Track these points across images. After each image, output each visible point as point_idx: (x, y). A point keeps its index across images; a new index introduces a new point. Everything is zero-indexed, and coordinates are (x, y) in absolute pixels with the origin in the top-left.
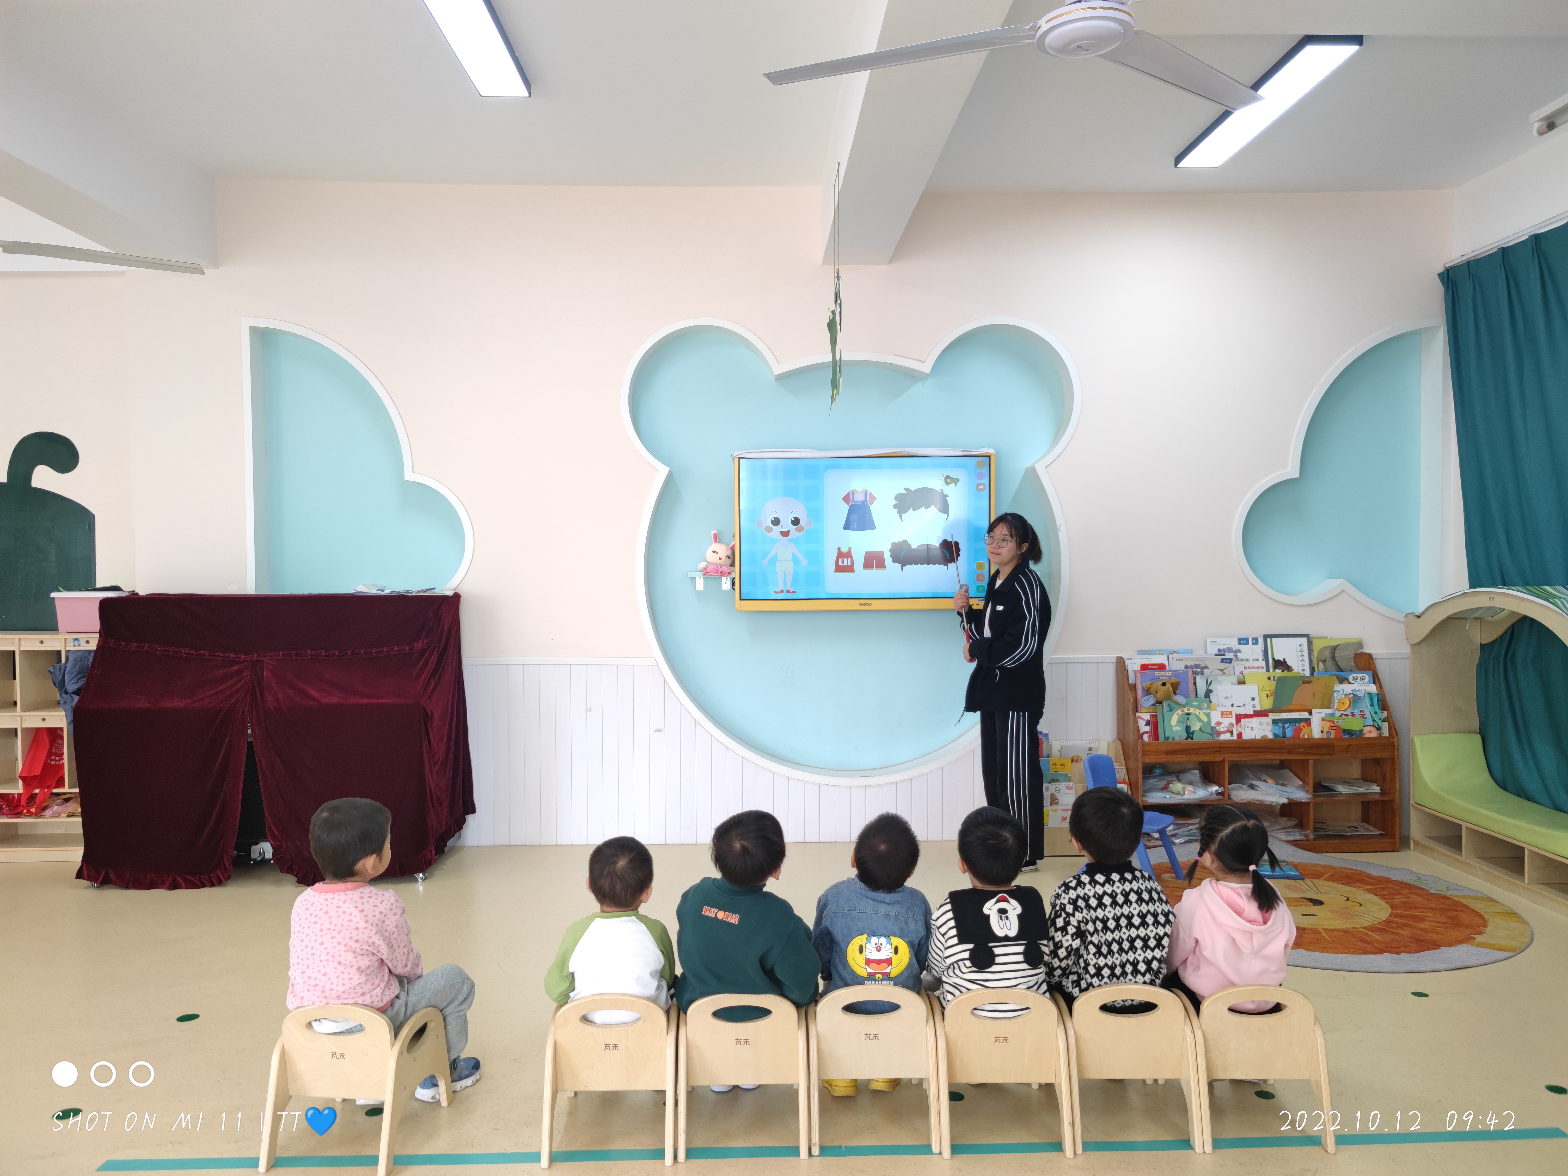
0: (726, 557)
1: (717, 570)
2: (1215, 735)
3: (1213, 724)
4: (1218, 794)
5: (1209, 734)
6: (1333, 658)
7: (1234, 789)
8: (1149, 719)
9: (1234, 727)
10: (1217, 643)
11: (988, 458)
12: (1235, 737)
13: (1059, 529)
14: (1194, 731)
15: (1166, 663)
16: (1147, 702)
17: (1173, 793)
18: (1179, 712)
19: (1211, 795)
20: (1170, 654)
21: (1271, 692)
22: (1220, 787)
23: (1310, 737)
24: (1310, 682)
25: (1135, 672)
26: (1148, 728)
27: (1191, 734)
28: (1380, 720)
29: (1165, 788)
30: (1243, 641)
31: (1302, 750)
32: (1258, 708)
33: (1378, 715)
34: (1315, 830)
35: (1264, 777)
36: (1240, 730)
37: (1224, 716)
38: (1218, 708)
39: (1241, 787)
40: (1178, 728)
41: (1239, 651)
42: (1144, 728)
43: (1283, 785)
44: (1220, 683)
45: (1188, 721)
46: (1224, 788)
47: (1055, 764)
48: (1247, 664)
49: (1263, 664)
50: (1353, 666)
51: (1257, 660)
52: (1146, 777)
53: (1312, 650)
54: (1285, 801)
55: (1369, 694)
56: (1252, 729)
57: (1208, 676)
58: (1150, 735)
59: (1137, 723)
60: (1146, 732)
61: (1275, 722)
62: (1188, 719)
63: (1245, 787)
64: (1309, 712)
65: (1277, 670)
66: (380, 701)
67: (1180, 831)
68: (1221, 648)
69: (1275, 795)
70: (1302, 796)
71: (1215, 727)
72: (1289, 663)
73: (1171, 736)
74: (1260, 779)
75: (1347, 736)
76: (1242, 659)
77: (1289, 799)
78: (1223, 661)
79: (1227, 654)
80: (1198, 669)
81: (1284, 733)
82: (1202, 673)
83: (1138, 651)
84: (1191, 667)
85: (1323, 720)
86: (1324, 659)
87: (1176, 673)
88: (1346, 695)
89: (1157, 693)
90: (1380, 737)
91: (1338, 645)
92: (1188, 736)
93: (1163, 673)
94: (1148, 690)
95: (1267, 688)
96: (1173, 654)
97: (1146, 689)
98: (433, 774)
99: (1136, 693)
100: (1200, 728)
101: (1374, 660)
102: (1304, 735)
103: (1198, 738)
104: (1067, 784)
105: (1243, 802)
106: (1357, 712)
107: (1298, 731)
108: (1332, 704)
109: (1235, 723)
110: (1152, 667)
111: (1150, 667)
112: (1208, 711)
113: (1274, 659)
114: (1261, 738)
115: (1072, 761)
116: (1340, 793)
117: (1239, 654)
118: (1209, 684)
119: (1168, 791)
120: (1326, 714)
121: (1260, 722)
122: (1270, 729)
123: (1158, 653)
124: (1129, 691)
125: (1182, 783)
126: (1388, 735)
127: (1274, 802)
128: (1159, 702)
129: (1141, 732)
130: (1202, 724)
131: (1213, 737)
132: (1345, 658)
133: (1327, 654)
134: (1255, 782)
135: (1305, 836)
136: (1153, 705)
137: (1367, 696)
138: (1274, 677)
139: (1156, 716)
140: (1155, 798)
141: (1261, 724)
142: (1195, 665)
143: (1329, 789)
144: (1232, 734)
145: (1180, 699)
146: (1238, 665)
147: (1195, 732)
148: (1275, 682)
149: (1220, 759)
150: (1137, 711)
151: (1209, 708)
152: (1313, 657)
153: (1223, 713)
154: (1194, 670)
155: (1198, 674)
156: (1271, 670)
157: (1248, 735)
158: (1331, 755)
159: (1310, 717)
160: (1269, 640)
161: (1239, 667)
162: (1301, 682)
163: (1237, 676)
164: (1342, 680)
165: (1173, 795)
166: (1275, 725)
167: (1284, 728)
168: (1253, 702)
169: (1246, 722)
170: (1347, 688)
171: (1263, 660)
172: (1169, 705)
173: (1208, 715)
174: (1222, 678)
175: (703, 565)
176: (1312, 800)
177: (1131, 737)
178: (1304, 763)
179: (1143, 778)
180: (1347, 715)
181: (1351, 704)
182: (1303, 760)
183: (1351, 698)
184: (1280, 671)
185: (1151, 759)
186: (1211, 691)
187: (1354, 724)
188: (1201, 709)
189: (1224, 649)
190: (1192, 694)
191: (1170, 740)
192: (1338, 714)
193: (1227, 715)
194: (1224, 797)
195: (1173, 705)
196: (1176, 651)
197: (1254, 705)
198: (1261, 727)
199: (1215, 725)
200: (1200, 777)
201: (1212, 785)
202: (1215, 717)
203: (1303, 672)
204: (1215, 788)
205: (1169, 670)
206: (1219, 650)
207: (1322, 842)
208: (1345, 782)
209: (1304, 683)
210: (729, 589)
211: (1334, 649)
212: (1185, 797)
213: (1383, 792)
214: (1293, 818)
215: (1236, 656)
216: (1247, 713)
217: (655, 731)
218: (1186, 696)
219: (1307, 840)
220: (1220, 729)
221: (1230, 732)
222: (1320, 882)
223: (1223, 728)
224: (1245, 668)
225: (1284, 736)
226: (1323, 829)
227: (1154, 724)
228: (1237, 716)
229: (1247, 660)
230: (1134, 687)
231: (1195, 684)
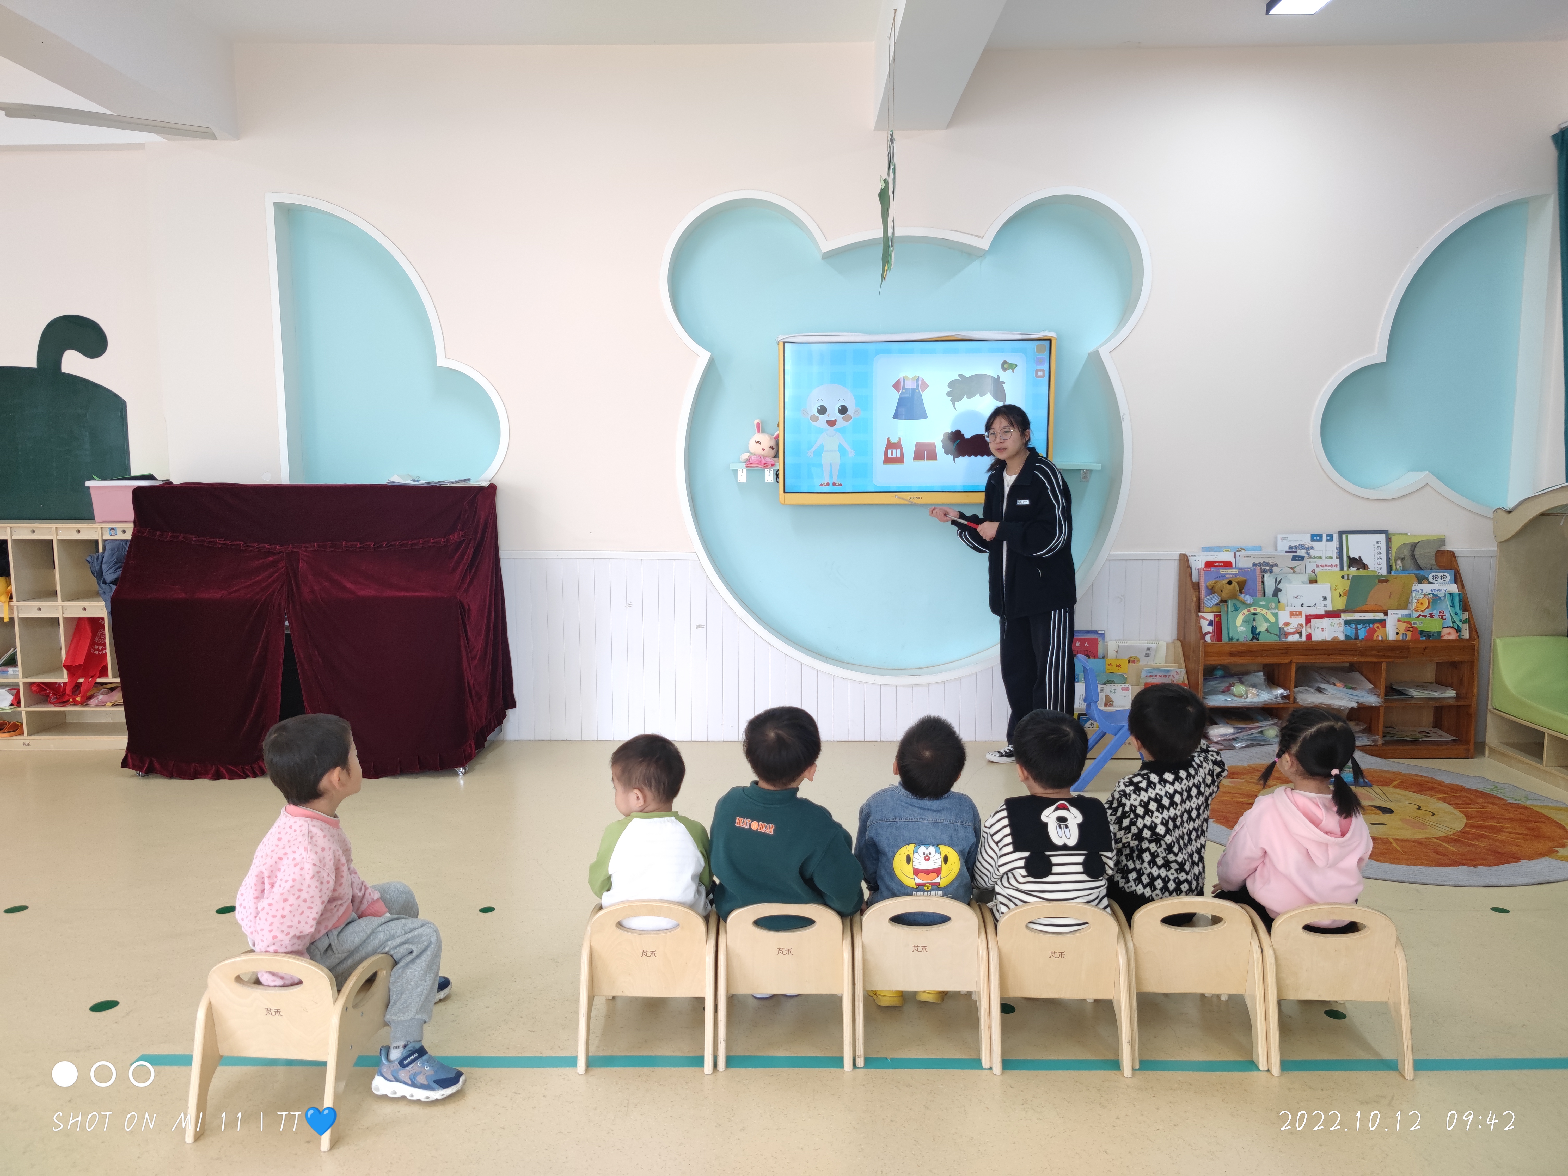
0: (770, 447)
1: (761, 461)
2: (1282, 636)
3: (1281, 625)
4: (1283, 697)
5: (1276, 635)
6: (1413, 555)
7: (1300, 692)
8: (1212, 619)
9: (1303, 628)
10: (1289, 540)
11: (1048, 342)
12: (1304, 639)
13: (1123, 418)
14: (1260, 632)
15: (1233, 561)
16: (1211, 601)
17: (1235, 696)
18: (1245, 611)
19: (1275, 698)
20: (1237, 551)
21: (1346, 590)
22: (1285, 690)
23: (1383, 639)
24: (1387, 581)
25: (1199, 570)
26: (1210, 629)
27: (1257, 635)
28: (1460, 621)
29: (1227, 691)
30: (1317, 537)
31: (1375, 652)
32: (1330, 608)
33: (1458, 616)
34: (1385, 735)
35: (1333, 680)
36: (1309, 631)
37: (1292, 617)
38: (1287, 608)
39: (1308, 690)
40: (1243, 629)
41: (1312, 548)
42: (1207, 628)
43: (1353, 688)
44: (1290, 581)
45: (1254, 622)
46: (1290, 691)
47: (1111, 664)
48: (1320, 562)
49: (1337, 562)
50: (1434, 565)
51: (1331, 558)
52: (1208, 679)
53: (1390, 548)
54: (1355, 705)
55: (1449, 594)
56: (1322, 630)
57: (1278, 574)
58: (1213, 636)
59: (1200, 623)
60: (1209, 633)
61: (1347, 622)
62: (1254, 620)
63: (1312, 690)
64: (1384, 613)
65: (1351, 568)
66: (417, 594)
67: (1241, 735)
68: (1293, 545)
69: (1344, 699)
70: (1372, 700)
71: (1283, 628)
72: (1365, 561)
73: (1235, 637)
74: (1328, 682)
75: (1424, 638)
76: (1314, 556)
77: (1358, 703)
78: (1294, 559)
79: (1298, 551)
80: (1267, 567)
81: (1357, 634)
82: (1271, 571)
83: (1203, 548)
84: (1260, 564)
85: (1399, 621)
86: (1403, 557)
87: (1243, 571)
88: (1425, 595)
89: (1222, 591)
90: (1460, 639)
91: (1419, 542)
92: (1253, 637)
93: (1229, 571)
94: (1212, 588)
95: (1340, 587)
96: (1241, 551)
97: (1210, 588)
98: (472, 669)
99: (1199, 592)
100: (1267, 629)
101: (1457, 558)
102: (1378, 636)
103: (1263, 639)
104: (1123, 685)
105: (1309, 705)
106: (1436, 613)
107: (1372, 632)
108: (1409, 605)
109: (1304, 624)
110: (1217, 564)
111: (1215, 564)
112: (1276, 611)
113: (1349, 557)
114: (1332, 639)
115: (1129, 662)
116: (1413, 697)
117: (1311, 552)
118: (1278, 582)
119: (1230, 694)
120: (1402, 615)
121: (1332, 623)
122: (1342, 630)
123: (1224, 550)
124: (1192, 590)
125: (1246, 686)
126: (1468, 638)
127: (1343, 706)
128: (1224, 602)
129: (1203, 633)
130: (1269, 625)
131: (1280, 639)
132: (1425, 556)
133: (1406, 552)
134: (1323, 686)
135: (1373, 741)
136: (1217, 604)
137: (1448, 596)
138: (1348, 576)
139: (1220, 616)
140: (1216, 700)
141: (1332, 624)
142: (1264, 562)
143: (1401, 693)
144: (1301, 636)
145: (1247, 599)
146: (1310, 562)
147: (1261, 634)
148: (1350, 581)
149: (1287, 661)
150: (1200, 611)
151: (1277, 607)
152: (1391, 555)
153: (1292, 614)
154: (1263, 568)
155: (1266, 572)
156: (1345, 568)
157: (1317, 637)
158: (1407, 657)
159: (1385, 618)
160: (1344, 536)
161: (1310, 565)
162: (1377, 581)
163: (1309, 574)
164: (1421, 579)
165: (1235, 698)
166: (1347, 626)
167: (1357, 630)
168: (1325, 602)
169: (1316, 623)
170: (1426, 588)
171: (1337, 558)
172: (1234, 605)
173: (1276, 616)
174: (1292, 576)
175: (746, 456)
176: (1383, 705)
177: (1192, 637)
178: (1376, 666)
179: (1204, 680)
180: (1425, 616)
181: (1431, 604)
182: (1375, 663)
183: (1430, 598)
184: (1355, 569)
185: (1213, 661)
186: (1280, 590)
187: (1432, 626)
188: (1268, 609)
189: (1295, 546)
190: (1260, 594)
191: (1234, 641)
192: (1416, 614)
193: (1296, 615)
194: (1289, 700)
195: (1238, 604)
196: (1244, 548)
197: (1325, 605)
198: (1332, 628)
199: (1283, 626)
200: (1264, 679)
201: (1277, 688)
202: (1284, 617)
203: (1379, 571)
204: (1280, 691)
205: (1236, 568)
206: (1290, 547)
207: (1391, 748)
208: (1418, 686)
209: (1380, 582)
210: (773, 481)
211: (1414, 546)
212: (1248, 700)
213: (1458, 697)
214: (1361, 723)
215: (1308, 553)
216: (1318, 614)
217: (697, 628)
218: (1253, 595)
219: (1376, 746)
220: (1288, 629)
221: (1298, 633)
222: (1389, 790)
223: (1291, 629)
224: (1318, 566)
225: (1357, 638)
226: (1393, 734)
227: (1217, 624)
228: (1307, 616)
229: (1320, 558)
230: (1197, 586)
231: (1263, 582)
